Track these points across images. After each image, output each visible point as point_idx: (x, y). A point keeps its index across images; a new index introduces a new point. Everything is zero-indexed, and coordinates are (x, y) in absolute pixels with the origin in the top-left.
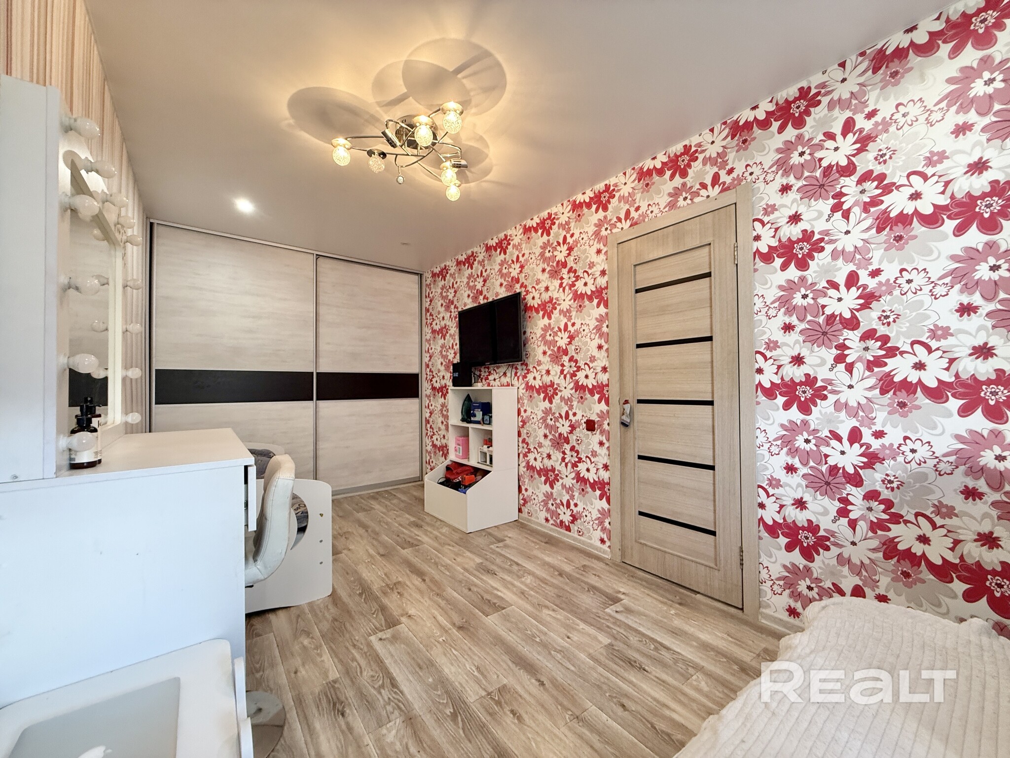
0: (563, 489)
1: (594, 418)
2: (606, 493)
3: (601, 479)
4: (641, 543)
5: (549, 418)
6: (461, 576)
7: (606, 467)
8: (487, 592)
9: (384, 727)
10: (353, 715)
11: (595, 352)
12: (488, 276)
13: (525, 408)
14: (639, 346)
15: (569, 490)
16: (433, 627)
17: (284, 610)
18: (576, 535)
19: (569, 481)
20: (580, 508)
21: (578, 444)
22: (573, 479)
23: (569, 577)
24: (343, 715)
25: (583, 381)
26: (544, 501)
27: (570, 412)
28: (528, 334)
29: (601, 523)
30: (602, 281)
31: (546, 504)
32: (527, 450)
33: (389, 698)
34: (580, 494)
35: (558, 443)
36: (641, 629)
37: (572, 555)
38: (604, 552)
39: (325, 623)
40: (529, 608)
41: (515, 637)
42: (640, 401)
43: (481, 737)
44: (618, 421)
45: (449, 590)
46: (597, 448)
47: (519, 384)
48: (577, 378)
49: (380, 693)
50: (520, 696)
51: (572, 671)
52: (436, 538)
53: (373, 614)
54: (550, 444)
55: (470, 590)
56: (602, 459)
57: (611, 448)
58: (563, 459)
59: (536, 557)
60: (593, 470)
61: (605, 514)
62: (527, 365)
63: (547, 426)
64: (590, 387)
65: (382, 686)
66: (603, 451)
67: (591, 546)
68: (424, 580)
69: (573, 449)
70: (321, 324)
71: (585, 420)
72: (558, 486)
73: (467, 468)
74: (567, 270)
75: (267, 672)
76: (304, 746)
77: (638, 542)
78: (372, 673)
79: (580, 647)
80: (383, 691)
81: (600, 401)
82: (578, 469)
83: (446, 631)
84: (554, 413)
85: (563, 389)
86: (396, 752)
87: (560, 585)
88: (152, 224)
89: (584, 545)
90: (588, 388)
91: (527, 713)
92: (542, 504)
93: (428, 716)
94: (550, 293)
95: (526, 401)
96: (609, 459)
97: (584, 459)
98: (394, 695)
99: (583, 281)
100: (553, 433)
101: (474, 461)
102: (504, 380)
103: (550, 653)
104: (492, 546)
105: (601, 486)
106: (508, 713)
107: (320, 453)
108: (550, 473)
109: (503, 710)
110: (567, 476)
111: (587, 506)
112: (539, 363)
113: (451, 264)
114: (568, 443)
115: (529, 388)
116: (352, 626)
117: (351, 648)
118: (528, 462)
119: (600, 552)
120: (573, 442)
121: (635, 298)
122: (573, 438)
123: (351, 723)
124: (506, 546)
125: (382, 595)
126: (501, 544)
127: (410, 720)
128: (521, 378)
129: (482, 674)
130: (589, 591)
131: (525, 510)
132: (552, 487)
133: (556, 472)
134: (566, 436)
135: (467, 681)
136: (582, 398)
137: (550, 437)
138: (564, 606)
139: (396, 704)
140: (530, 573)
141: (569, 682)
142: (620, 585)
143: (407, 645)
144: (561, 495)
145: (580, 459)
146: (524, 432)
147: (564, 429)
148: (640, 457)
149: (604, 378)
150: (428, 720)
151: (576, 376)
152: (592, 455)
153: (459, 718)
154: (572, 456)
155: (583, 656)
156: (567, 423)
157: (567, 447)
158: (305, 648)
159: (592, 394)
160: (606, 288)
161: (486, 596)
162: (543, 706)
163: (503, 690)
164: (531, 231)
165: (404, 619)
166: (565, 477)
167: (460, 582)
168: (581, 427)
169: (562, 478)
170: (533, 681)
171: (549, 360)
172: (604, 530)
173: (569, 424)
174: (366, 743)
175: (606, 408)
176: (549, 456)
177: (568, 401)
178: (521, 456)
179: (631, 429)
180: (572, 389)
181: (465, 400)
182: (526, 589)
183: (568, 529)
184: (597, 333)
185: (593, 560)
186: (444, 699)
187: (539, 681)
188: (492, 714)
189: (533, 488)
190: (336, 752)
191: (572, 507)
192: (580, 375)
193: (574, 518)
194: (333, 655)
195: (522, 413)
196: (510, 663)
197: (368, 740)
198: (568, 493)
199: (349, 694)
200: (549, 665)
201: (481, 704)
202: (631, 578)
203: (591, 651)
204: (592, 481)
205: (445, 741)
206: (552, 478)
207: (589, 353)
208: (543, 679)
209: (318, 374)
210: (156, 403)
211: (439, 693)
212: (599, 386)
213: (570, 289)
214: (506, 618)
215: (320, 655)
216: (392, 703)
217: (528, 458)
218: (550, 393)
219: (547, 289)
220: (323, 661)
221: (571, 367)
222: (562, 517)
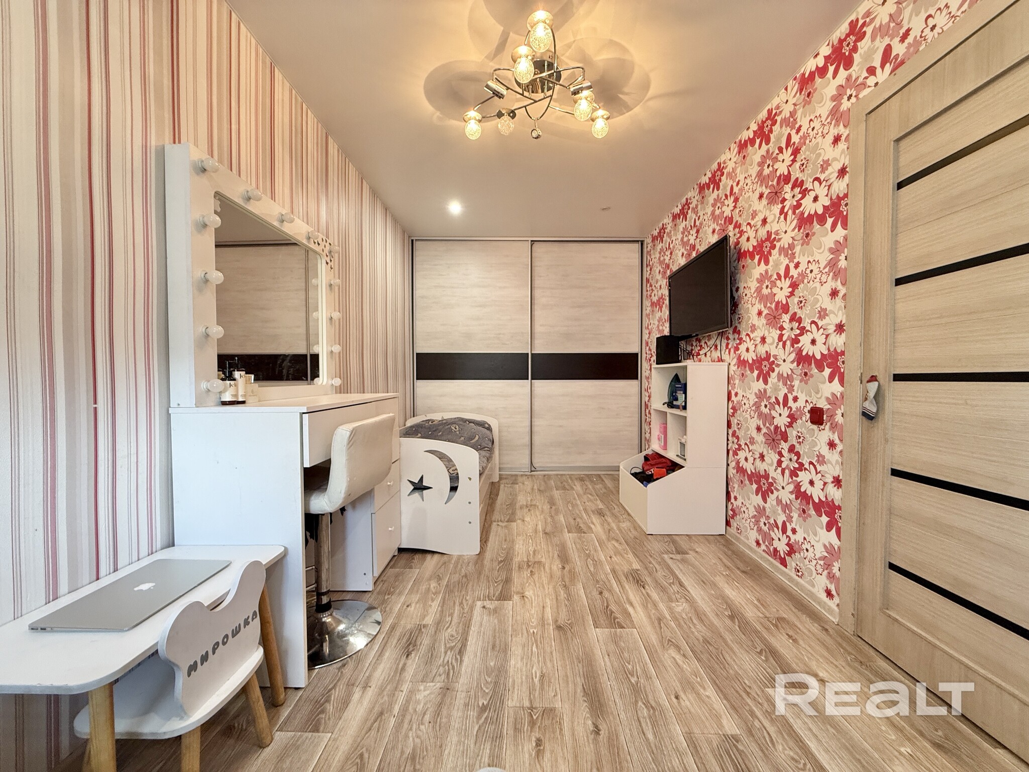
0: (778, 505)
1: (823, 404)
2: (837, 522)
3: (830, 499)
4: (889, 616)
5: (763, 404)
6: (603, 576)
7: (837, 482)
8: (618, 603)
9: (425, 683)
10: (414, 661)
11: (826, 302)
12: (701, 224)
13: (736, 390)
14: (899, 282)
15: (786, 507)
16: (535, 616)
17: (440, 555)
18: (793, 574)
19: (786, 495)
20: (799, 537)
21: (799, 443)
22: (791, 493)
23: (745, 626)
24: (408, 656)
25: (808, 349)
26: (754, 517)
27: (789, 395)
28: (741, 290)
29: (828, 566)
30: (839, 187)
31: (757, 522)
32: (737, 447)
33: (448, 661)
34: (799, 516)
35: (774, 440)
36: (812, 745)
37: (771, 598)
38: (830, 611)
39: (457, 575)
40: (654, 639)
41: (608, 664)
42: (898, 378)
43: (488, 746)
44: (858, 411)
45: (580, 586)
46: (825, 451)
47: (730, 358)
48: (800, 345)
49: (446, 653)
50: (561, 730)
51: (647, 739)
52: (609, 531)
53: (496, 582)
54: (764, 440)
55: (601, 593)
56: (832, 469)
57: (844, 453)
58: (780, 463)
59: (714, 585)
60: (819, 484)
61: (832, 554)
62: (739, 333)
63: (760, 415)
64: (818, 357)
65: (452, 648)
66: (833, 457)
67: (812, 595)
68: (564, 568)
69: (792, 449)
70: (536, 307)
71: (809, 408)
72: (772, 498)
73: (664, 460)
74: (790, 185)
75: (393, 597)
76: (367, 665)
77: (885, 613)
78: (454, 633)
79: (683, 717)
80: (449, 653)
81: (831, 379)
82: (799, 479)
83: (543, 625)
84: (770, 397)
85: (781, 362)
86: (415, 710)
87: (722, 630)
88: (412, 241)
89: (801, 590)
90: (816, 359)
91: (552, 752)
92: (753, 520)
93: (464, 695)
94: (768, 227)
95: (737, 382)
96: (842, 470)
97: (807, 466)
98: (454, 661)
99: (812, 194)
100: (767, 425)
101: (672, 454)
102: (716, 354)
103: (636, 702)
104: (666, 556)
105: (828, 508)
106: (534, 739)
107: (535, 429)
108: (763, 481)
109: (531, 732)
110: (783, 488)
111: (809, 536)
112: (753, 328)
113: (667, 220)
114: (786, 441)
115: (742, 363)
116: (473, 586)
117: (457, 603)
118: (738, 463)
119: (824, 609)
120: (792, 440)
121: (895, 199)
122: (792, 433)
123: (407, 665)
124: (683, 561)
125: (517, 568)
126: (679, 557)
127: (447, 690)
128: (732, 350)
129: (542, 684)
130: (760, 653)
131: (734, 523)
132: (765, 501)
133: (770, 480)
134: (783, 430)
135: (522, 683)
136: (806, 374)
137: (764, 430)
138: (704, 657)
139: (449, 669)
140: (691, 601)
141: (632, 750)
142: (826, 666)
143: (500, 622)
144: (775, 512)
145: (801, 465)
146: (734, 421)
147: (782, 421)
148: (895, 473)
149: (838, 341)
150: (460, 698)
151: (798, 342)
152: (818, 461)
153: (487, 713)
154: (791, 460)
155: (678, 730)
156: (786, 412)
157: (785, 446)
158: (428, 590)
159: (821, 369)
160: (846, 196)
161: (613, 607)
162: (576, 757)
163: (549, 712)
164: (746, 146)
165: (516, 598)
166: (780, 488)
167: (598, 582)
168: (804, 418)
169: (777, 490)
170: (590, 722)
171: (765, 322)
172: (831, 577)
173: (787, 414)
174: (402, 689)
175: (841, 389)
176: (762, 457)
177: (786, 380)
178: (731, 452)
179: (880, 425)
180: (792, 362)
181: (672, 381)
182: (668, 616)
183: (783, 562)
184: (830, 272)
185: (804, 617)
186: (487, 688)
187: (596, 726)
188: (517, 730)
189: (743, 498)
190: (380, 682)
191: (789, 533)
192: (805, 340)
193: (792, 550)
194: (441, 605)
195: (733, 398)
196: (579, 690)
197: (405, 687)
198: (785, 512)
199: (425, 641)
200: (623, 715)
201: (516, 713)
202: (857, 665)
203: (696, 731)
204: (817, 501)
205: (456, 726)
206: (765, 488)
207: (818, 305)
208: (603, 727)
209: (532, 354)
210: (417, 379)
211: (489, 680)
212: (830, 355)
213: (794, 213)
214: (615, 640)
215: (433, 600)
216: (447, 667)
217: (738, 457)
218: (765, 369)
219: (764, 221)
220: (431, 606)
221: (792, 329)
222: (776, 544)
